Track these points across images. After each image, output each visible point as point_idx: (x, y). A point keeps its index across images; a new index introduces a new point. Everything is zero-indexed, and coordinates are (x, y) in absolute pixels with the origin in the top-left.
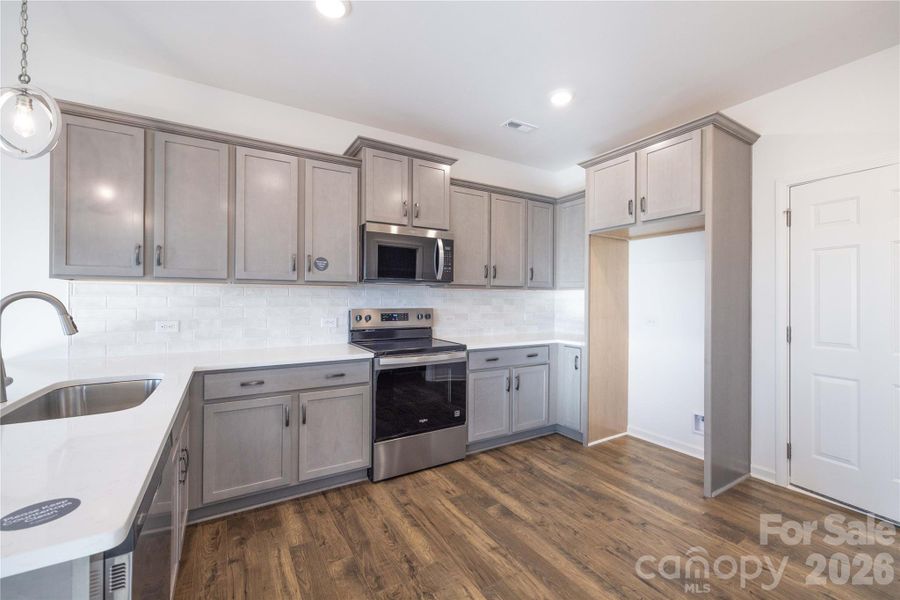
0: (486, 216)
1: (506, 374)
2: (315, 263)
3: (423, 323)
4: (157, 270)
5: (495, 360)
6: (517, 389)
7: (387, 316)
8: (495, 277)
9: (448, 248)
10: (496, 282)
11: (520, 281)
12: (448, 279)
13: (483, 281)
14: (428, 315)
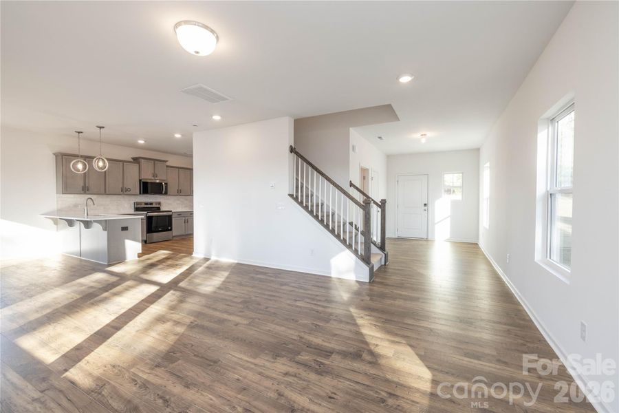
0: (177, 175)
2: (127, 190)
3: (157, 206)
4: (87, 192)
7: (146, 204)
8: (181, 192)
9: (166, 186)
12: (166, 193)
14: (159, 203)
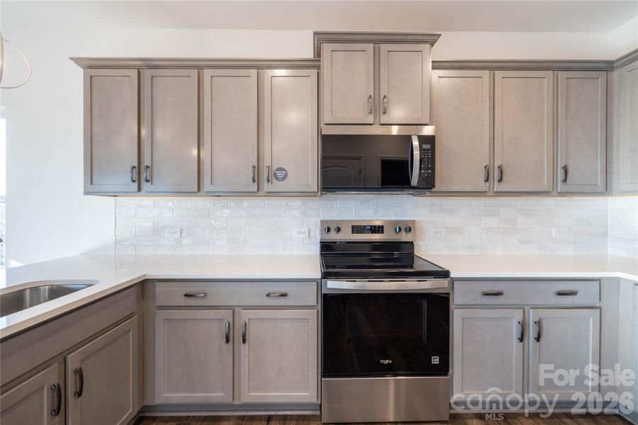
0: (487, 101)
1: (518, 316)
2: (275, 174)
4: (147, 186)
5: (499, 294)
6: (538, 339)
7: (359, 228)
8: (500, 180)
9: (428, 146)
10: (504, 187)
11: (546, 184)
12: (428, 184)
13: (483, 186)
